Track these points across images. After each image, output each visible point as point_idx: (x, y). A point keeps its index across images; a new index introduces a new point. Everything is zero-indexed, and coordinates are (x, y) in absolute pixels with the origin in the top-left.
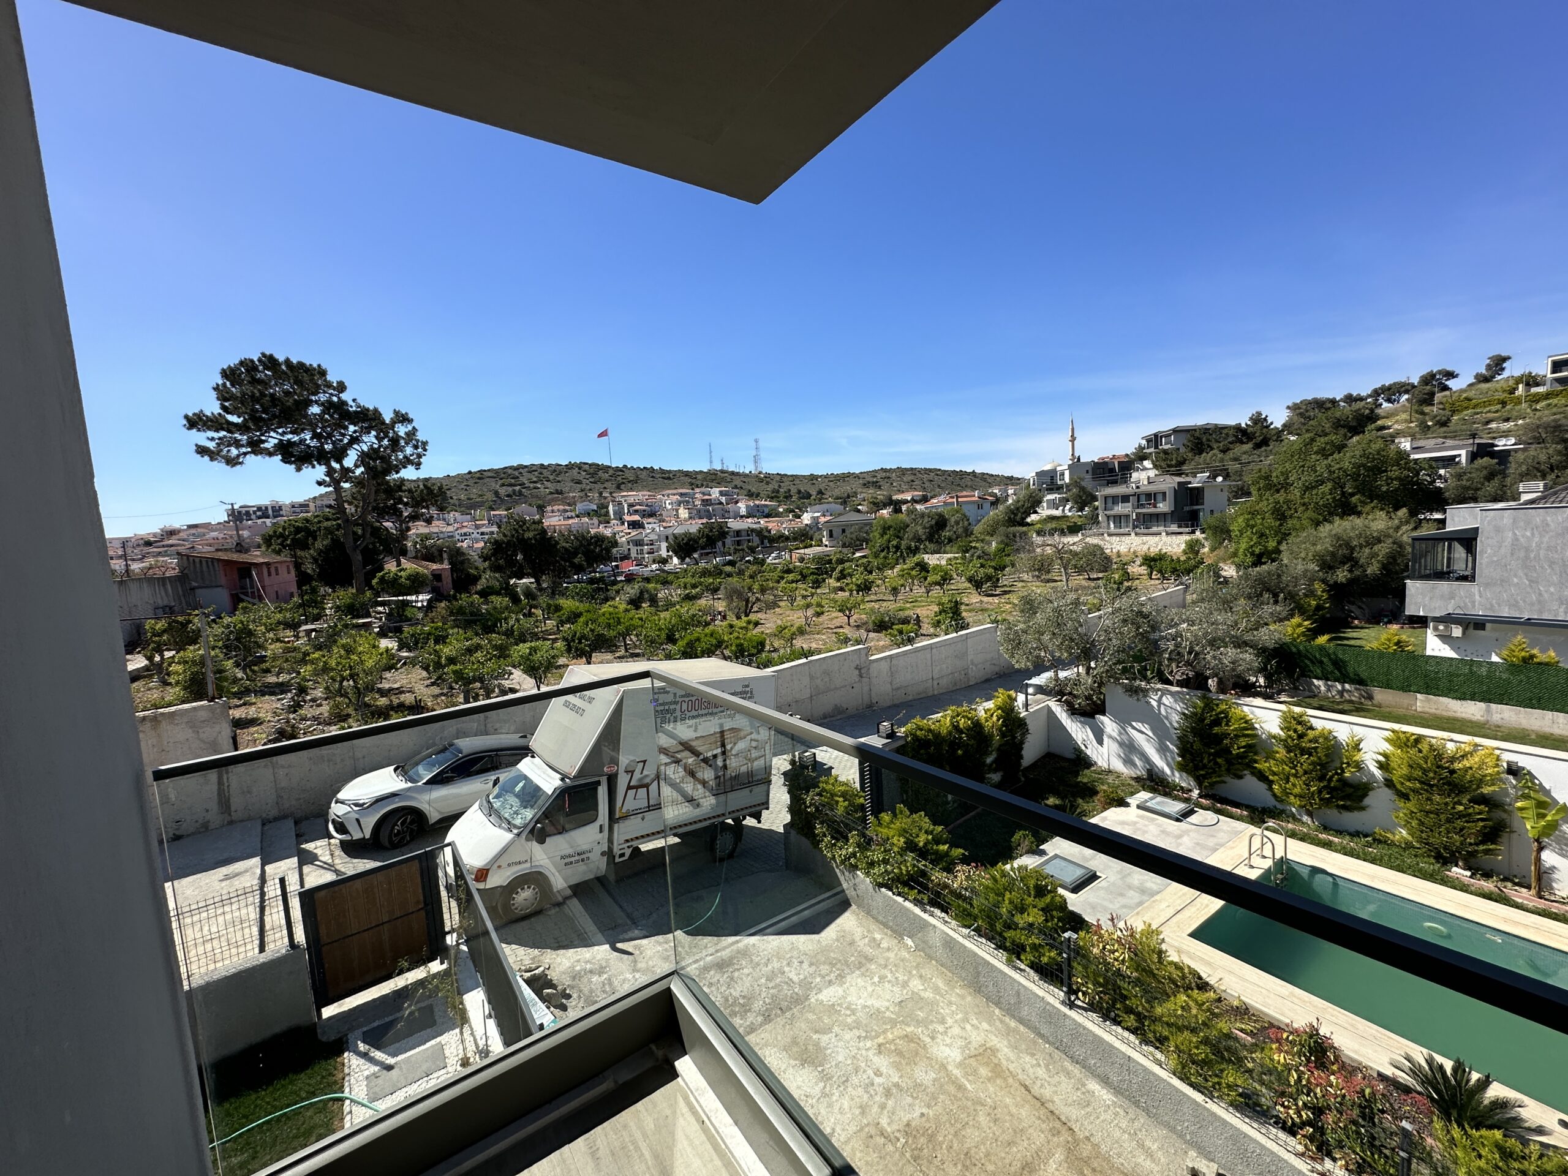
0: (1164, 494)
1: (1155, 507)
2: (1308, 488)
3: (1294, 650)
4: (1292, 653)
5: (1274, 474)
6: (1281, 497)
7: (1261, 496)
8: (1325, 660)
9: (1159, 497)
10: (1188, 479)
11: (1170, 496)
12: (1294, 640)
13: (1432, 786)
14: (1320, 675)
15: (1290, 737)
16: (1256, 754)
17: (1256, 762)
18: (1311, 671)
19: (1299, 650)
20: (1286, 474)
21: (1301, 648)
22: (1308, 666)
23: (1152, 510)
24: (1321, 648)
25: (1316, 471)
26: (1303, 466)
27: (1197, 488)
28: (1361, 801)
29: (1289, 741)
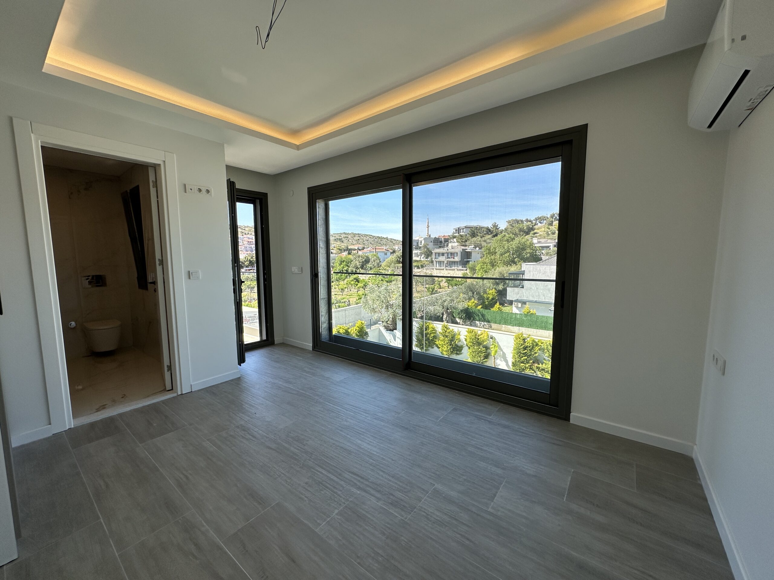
0: (457, 253)
1: (454, 258)
2: (501, 255)
3: (471, 311)
4: (470, 312)
5: (491, 248)
6: (493, 257)
7: (487, 256)
8: (480, 314)
9: (455, 255)
10: (466, 248)
11: (459, 254)
12: (471, 307)
13: (474, 344)
14: (478, 320)
15: (443, 332)
16: (436, 339)
17: (436, 341)
18: (476, 318)
19: (473, 311)
20: (495, 248)
21: (473, 310)
22: (475, 317)
23: (452, 260)
24: (479, 310)
25: (504, 248)
26: (501, 246)
27: (469, 252)
28: (461, 351)
29: (443, 333)
